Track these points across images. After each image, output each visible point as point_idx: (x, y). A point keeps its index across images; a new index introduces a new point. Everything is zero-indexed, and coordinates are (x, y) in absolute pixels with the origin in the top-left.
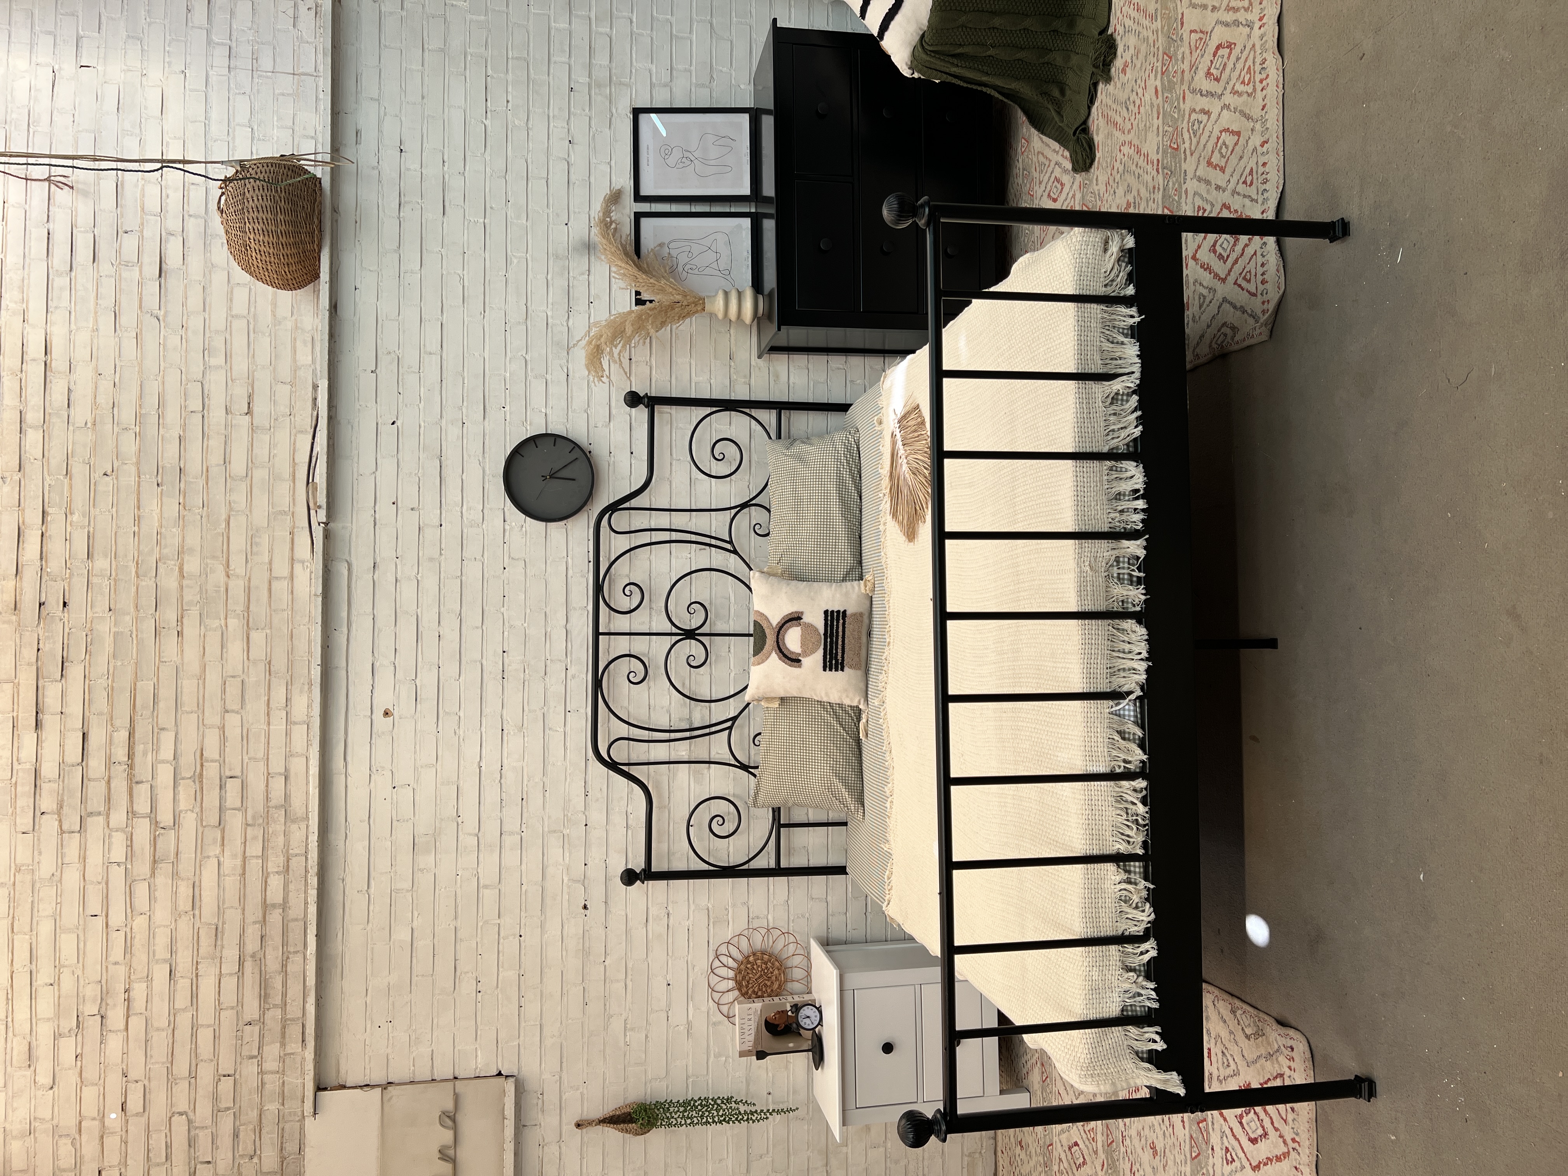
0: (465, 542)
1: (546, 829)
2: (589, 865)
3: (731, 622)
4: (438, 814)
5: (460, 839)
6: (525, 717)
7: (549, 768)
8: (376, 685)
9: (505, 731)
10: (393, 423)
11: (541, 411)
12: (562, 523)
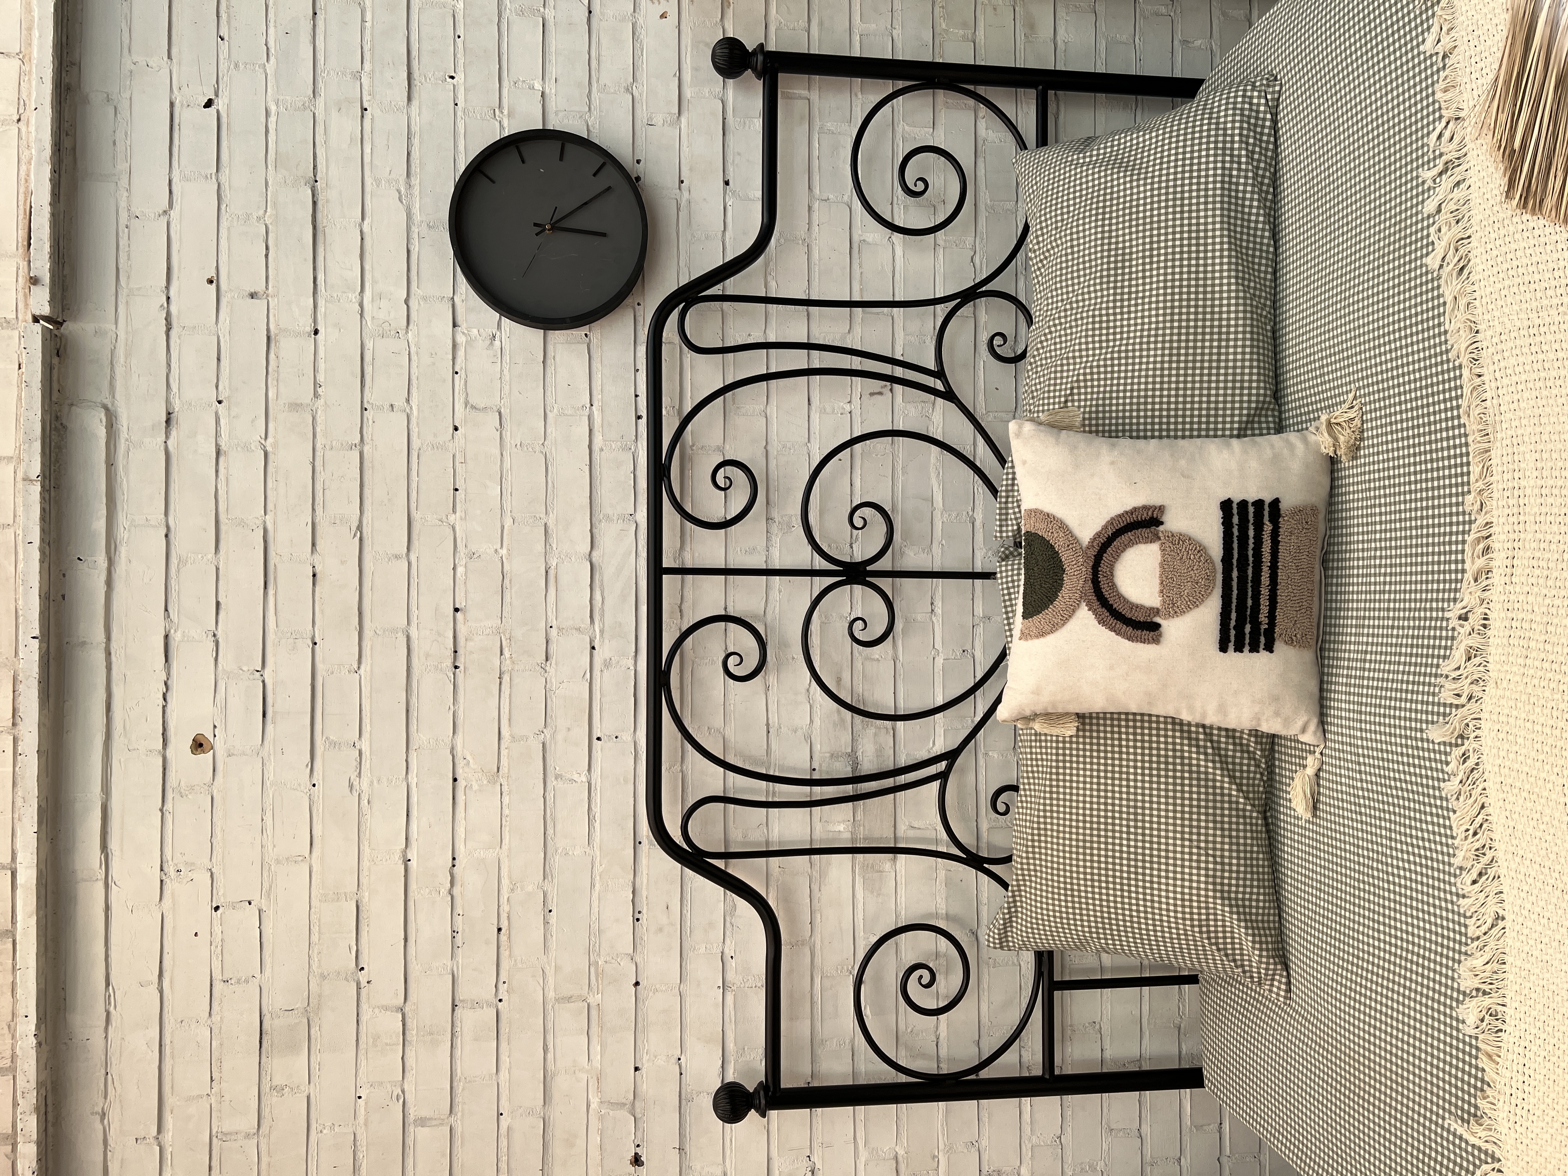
0: (368, 369)
1: (551, 994)
2: (644, 1071)
3: (936, 550)
4: (314, 967)
5: (364, 1018)
6: (504, 752)
7: (557, 861)
8: (174, 683)
9: (461, 783)
10: (209, 104)
11: (532, 88)
12: (578, 333)
